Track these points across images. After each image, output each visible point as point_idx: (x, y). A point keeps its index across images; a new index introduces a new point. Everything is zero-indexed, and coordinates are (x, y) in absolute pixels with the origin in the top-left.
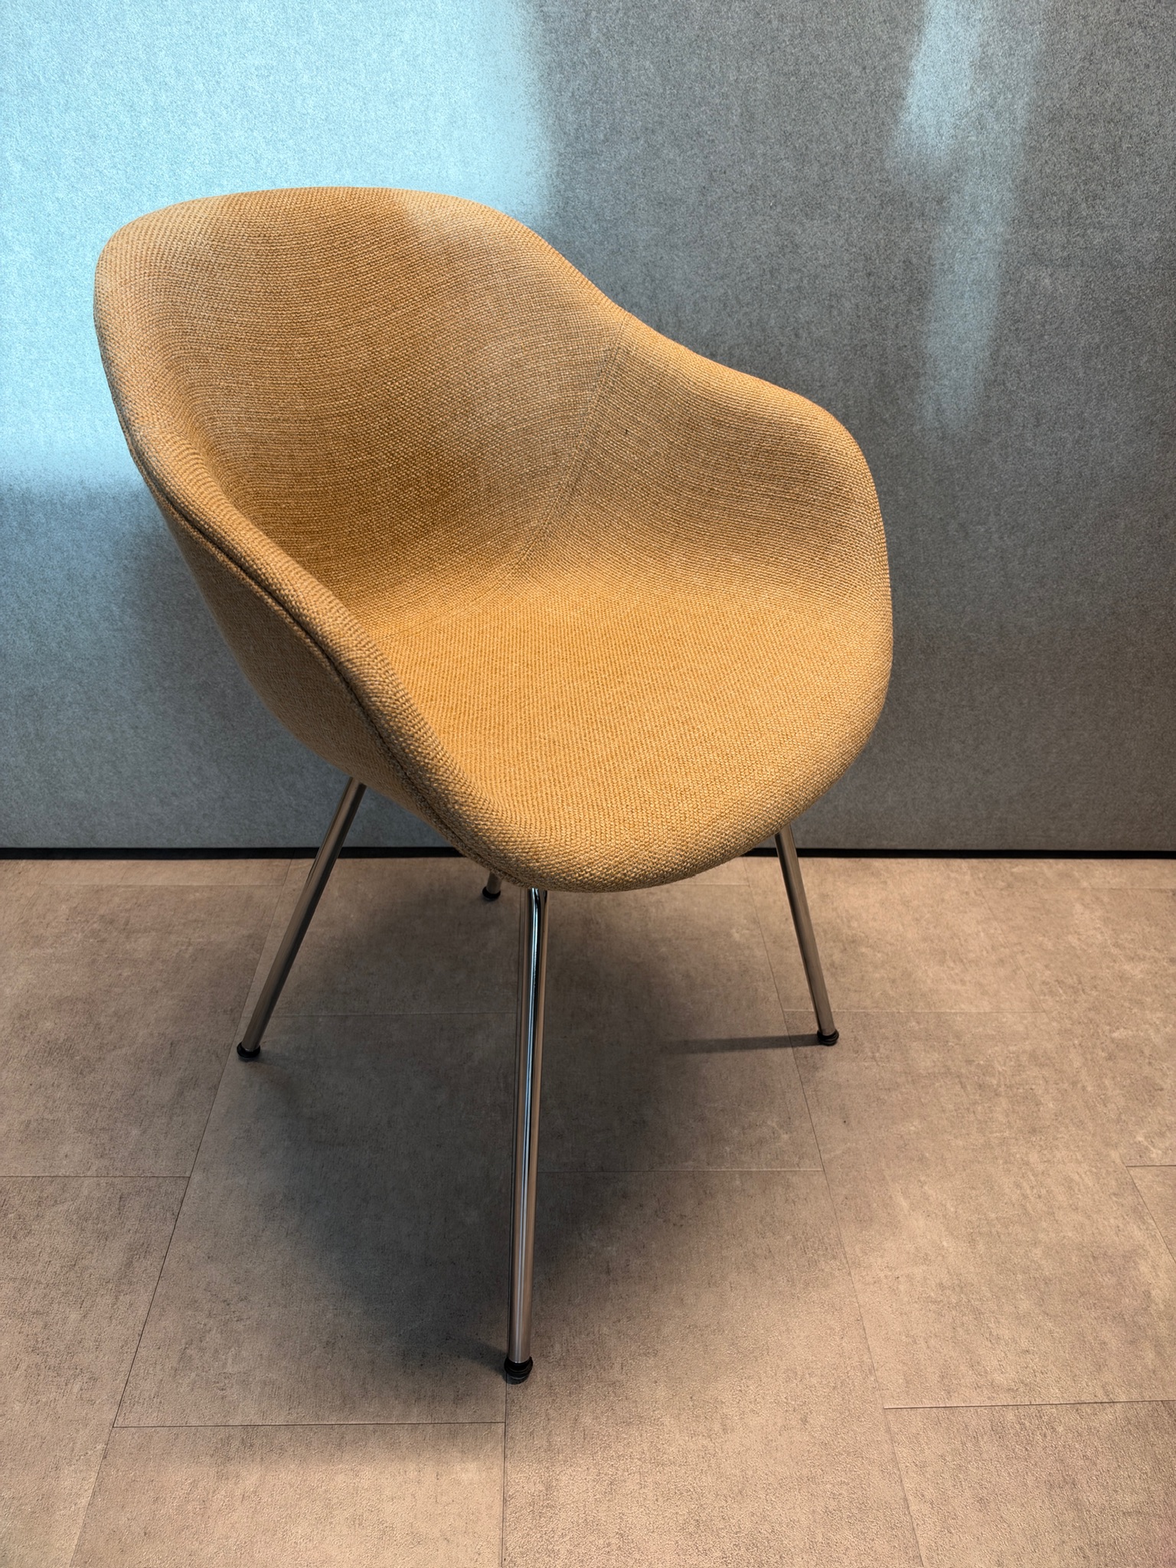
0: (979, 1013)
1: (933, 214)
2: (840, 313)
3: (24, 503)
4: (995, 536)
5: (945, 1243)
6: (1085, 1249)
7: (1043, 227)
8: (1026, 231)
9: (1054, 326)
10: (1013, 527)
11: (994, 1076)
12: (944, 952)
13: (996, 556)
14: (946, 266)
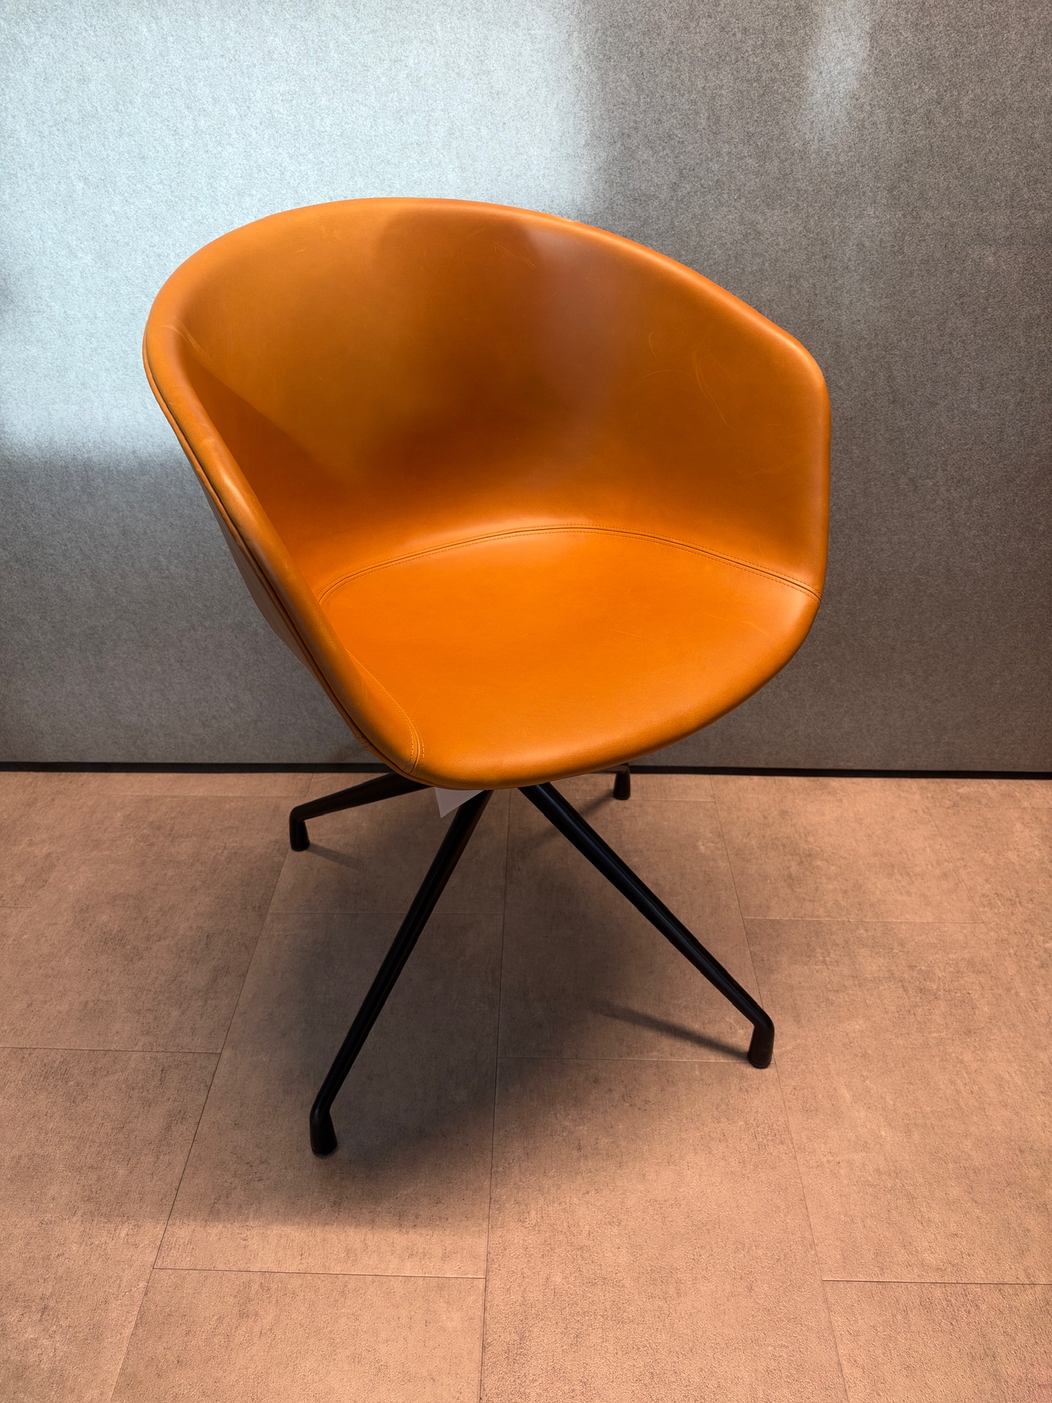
0: (923, 923)
1: (884, 201)
2: (799, 292)
3: (86, 471)
4: (943, 489)
5: (883, 1133)
6: (1013, 1143)
7: (987, 211)
8: (971, 214)
9: (997, 300)
10: (959, 481)
11: (934, 981)
12: (893, 866)
13: (944, 507)
14: (896, 248)
